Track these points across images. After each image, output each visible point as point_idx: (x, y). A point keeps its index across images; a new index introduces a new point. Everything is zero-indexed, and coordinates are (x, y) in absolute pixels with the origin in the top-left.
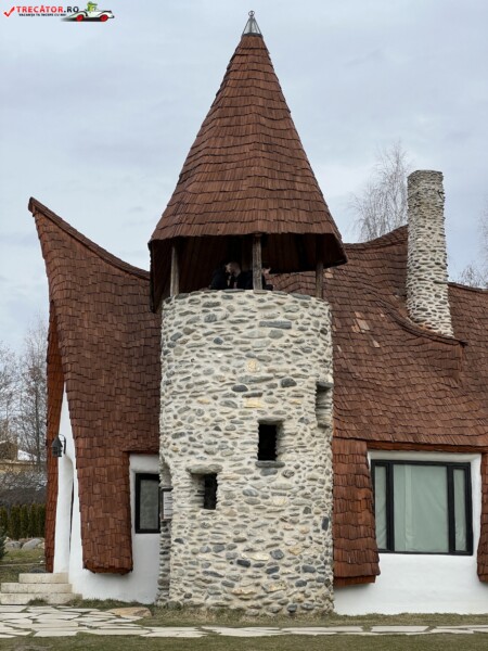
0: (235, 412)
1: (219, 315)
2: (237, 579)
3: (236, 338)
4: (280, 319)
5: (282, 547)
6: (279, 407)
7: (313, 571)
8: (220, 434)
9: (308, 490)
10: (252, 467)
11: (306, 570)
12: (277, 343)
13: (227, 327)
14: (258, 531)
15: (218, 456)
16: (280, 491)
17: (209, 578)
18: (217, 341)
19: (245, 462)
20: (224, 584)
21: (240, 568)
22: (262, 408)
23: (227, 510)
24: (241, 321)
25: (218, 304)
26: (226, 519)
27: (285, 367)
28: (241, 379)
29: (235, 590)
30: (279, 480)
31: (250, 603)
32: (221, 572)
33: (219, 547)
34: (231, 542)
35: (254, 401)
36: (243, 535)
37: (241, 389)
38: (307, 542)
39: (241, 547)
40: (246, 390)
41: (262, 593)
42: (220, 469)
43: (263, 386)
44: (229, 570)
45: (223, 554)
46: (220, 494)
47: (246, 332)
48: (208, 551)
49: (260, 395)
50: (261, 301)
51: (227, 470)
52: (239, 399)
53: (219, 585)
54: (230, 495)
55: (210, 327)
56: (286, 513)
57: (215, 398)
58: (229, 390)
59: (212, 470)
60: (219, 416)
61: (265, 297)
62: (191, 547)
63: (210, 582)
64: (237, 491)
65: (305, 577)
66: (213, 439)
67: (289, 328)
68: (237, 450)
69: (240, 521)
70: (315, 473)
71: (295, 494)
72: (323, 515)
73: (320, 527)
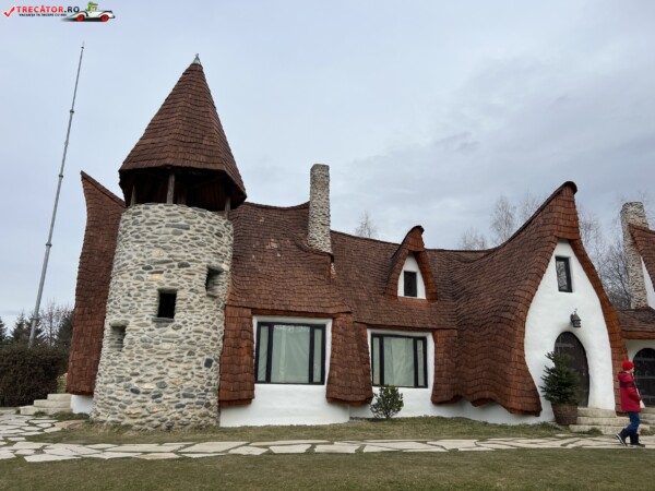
0: (142, 284)
1: (140, 219)
2: (129, 402)
3: (149, 234)
4: (182, 223)
5: (167, 380)
6: (175, 281)
7: (193, 397)
8: (131, 298)
9: (193, 339)
10: (150, 322)
11: (185, 396)
12: (177, 238)
13: (144, 227)
14: (149, 368)
15: (128, 314)
16: (169, 339)
17: (111, 401)
18: (137, 237)
19: (144, 318)
20: (121, 406)
21: (132, 395)
22: (161, 281)
23: (128, 352)
24: (154, 224)
25: (140, 213)
26: (127, 359)
27: (182, 254)
28: (148, 261)
29: (127, 410)
30: (169, 331)
31: (136, 421)
32: (119, 398)
33: (121, 379)
34: (128, 376)
35: (157, 276)
36: (137, 371)
37: (149, 268)
38: (189, 376)
39: (135, 379)
40: (151, 268)
41: (146, 413)
42: (127, 323)
43: (164, 266)
44: (125, 396)
45: (122, 384)
46: (126, 342)
47: (156, 231)
48: (113, 382)
49: (161, 272)
50: (169, 211)
51: (132, 324)
52: (147, 275)
53: (116, 407)
54: (132, 342)
55: (135, 228)
56: (173, 355)
57: (131, 275)
58: (141, 269)
59: (122, 323)
60: (132, 286)
61: (172, 208)
62: (105, 379)
63: (111, 404)
64: (137, 339)
65: (184, 401)
66: (126, 303)
67: (188, 229)
68: (140, 310)
69: (136, 361)
70: (201, 327)
71: (181, 342)
72: (206, 357)
73: (202, 365)
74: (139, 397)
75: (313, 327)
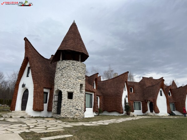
8: (74, 85)
10: (79, 92)
12: (83, 71)
14: (79, 104)
15: (74, 89)
17: (71, 112)
18: (74, 69)
22: (81, 82)
23: (75, 99)
24: (78, 67)
25: (75, 63)
29: (76, 114)
31: (78, 117)
34: (75, 105)
40: (79, 78)
41: (80, 115)
44: (75, 111)
51: (75, 92)
58: (76, 78)
64: (77, 96)
68: (77, 89)
69: (77, 102)
74: (78, 111)
75: (90, 95)
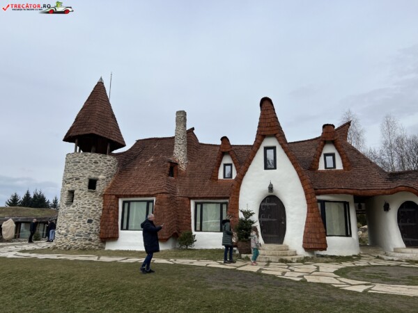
5: (69, 229)
6: (74, 186)
7: (81, 236)
9: (81, 211)
11: (77, 236)
14: (64, 224)
16: (71, 211)
19: (64, 203)
22: (69, 187)
27: (77, 174)
30: (71, 208)
31: (59, 245)
35: (68, 185)
38: (79, 227)
40: (67, 182)
43: (71, 180)
49: (70, 183)
56: (72, 218)
65: (76, 238)
67: (79, 162)
70: (85, 206)
71: (75, 212)
72: (88, 218)
73: (86, 222)
75: (148, 202)
